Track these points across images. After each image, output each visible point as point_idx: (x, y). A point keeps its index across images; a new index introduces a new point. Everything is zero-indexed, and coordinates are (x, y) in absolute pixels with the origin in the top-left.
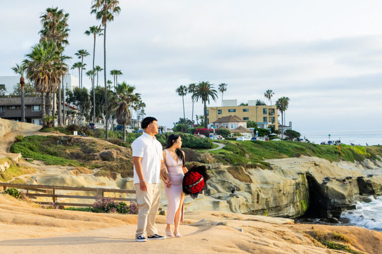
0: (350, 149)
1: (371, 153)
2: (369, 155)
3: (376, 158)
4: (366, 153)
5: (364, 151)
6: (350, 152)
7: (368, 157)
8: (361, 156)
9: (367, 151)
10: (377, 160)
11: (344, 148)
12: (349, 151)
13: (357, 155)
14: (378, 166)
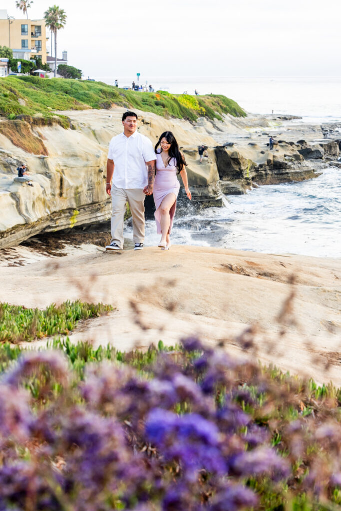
0: (174, 100)
1: (206, 108)
2: (204, 110)
3: (215, 116)
4: (198, 107)
5: (195, 104)
6: (175, 105)
7: (202, 115)
8: (191, 111)
9: (200, 104)
10: (215, 119)
11: (165, 97)
12: (173, 102)
13: (186, 109)
14: (218, 129)
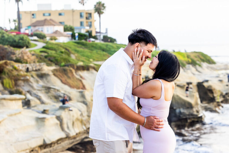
1: (192, 59)
2: (190, 61)
3: (197, 64)
4: (186, 59)
5: (184, 57)
7: (189, 63)
14: (199, 72)
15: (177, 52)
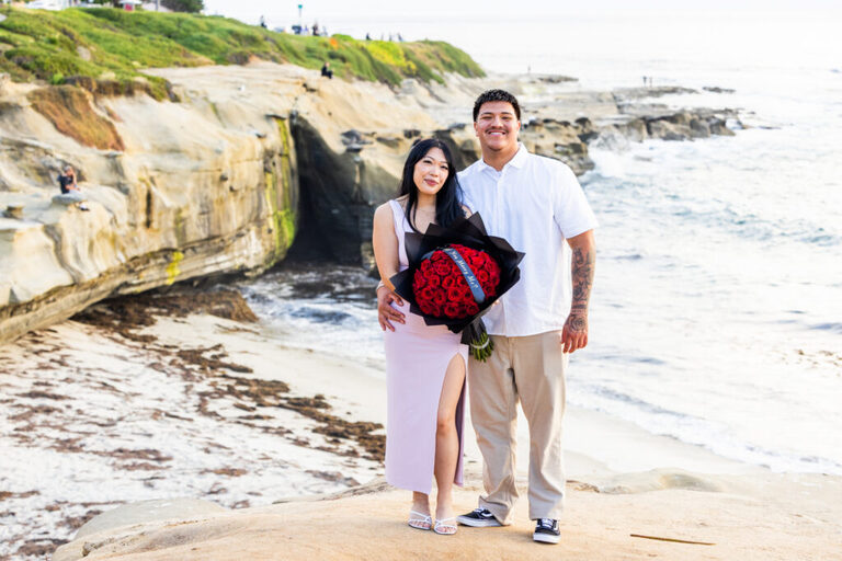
0: (363, 50)
1: (417, 63)
2: (413, 67)
3: (432, 77)
4: (402, 62)
5: (398, 56)
6: (364, 59)
7: (410, 75)
8: (391, 69)
9: (407, 57)
10: (433, 83)
11: (347, 44)
12: (360, 54)
13: (382, 65)
14: (438, 99)
15: (377, 42)
